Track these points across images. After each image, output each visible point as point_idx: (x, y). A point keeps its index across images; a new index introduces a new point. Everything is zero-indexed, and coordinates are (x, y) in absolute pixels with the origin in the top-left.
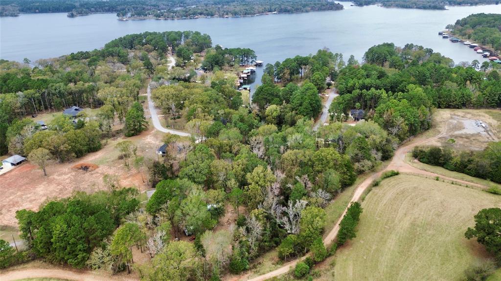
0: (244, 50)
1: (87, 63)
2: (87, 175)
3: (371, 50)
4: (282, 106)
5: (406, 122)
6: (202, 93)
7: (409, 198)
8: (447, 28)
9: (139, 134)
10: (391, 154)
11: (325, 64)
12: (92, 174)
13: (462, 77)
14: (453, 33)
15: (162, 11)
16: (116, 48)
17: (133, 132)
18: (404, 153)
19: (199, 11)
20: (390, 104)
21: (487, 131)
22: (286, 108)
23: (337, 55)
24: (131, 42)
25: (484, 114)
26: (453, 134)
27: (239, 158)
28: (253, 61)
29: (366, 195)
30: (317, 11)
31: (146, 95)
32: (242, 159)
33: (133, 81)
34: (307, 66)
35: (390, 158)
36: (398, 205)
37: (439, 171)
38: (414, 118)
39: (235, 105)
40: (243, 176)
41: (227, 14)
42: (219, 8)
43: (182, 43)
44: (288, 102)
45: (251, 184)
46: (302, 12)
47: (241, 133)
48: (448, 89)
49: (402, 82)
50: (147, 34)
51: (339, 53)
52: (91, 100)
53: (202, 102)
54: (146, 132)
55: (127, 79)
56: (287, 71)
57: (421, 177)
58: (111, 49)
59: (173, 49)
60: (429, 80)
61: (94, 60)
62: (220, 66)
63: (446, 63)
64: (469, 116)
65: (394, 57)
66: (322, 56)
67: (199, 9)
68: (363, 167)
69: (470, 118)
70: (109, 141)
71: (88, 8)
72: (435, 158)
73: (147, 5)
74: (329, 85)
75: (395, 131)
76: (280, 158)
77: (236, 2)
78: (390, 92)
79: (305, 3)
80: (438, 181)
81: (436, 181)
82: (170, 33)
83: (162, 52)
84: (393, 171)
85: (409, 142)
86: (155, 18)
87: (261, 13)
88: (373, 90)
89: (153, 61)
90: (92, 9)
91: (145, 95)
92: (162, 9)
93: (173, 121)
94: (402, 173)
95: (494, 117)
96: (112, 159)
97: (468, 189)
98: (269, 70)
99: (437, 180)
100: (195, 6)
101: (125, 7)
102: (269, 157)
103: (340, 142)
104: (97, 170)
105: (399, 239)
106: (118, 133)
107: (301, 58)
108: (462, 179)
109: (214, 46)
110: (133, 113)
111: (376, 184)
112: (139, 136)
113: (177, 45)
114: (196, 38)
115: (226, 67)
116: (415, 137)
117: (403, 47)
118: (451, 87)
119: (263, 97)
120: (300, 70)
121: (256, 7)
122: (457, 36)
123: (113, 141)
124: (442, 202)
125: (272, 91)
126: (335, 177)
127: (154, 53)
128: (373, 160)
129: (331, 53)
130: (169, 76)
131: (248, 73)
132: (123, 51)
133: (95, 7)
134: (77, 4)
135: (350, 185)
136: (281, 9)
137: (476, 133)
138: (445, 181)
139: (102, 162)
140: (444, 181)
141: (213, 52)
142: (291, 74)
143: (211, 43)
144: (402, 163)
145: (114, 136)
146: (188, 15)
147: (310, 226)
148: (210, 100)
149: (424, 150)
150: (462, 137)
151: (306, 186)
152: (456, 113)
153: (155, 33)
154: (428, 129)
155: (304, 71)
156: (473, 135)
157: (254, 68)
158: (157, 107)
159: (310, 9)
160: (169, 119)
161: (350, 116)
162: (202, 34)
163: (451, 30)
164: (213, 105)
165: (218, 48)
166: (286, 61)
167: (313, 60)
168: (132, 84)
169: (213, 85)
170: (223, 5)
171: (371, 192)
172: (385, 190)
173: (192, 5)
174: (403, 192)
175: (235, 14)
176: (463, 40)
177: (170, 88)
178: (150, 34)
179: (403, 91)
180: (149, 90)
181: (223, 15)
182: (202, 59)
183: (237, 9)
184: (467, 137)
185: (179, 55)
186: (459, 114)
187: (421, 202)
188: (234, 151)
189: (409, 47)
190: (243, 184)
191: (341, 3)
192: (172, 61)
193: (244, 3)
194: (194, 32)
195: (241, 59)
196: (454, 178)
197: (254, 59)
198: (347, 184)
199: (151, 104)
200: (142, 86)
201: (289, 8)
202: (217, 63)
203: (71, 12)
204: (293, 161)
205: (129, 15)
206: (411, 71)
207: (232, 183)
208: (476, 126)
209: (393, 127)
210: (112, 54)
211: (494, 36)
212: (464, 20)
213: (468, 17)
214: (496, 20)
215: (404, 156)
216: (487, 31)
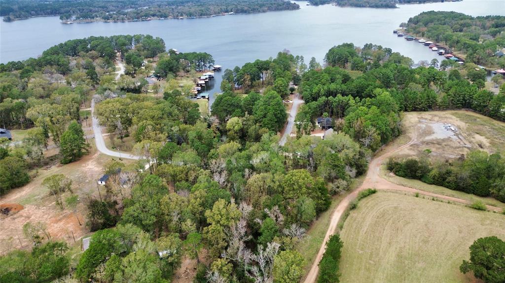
0: (200, 54)
1: (19, 75)
2: (8, 219)
3: (332, 51)
4: (244, 118)
5: (378, 132)
6: (153, 105)
7: (391, 221)
8: (400, 26)
9: (79, 160)
10: (366, 168)
11: (287, 68)
12: (14, 219)
13: (425, 78)
14: (407, 31)
15: (111, 13)
16: (55, 56)
17: (71, 158)
18: (378, 165)
19: (152, 13)
21: (457, 135)
22: (249, 120)
23: (298, 57)
24: (74, 48)
25: (451, 116)
26: (424, 140)
27: (197, 189)
28: (211, 66)
29: (344, 221)
30: (273, 11)
31: (90, 109)
32: (200, 190)
33: (72, 95)
34: (268, 71)
35: (365, 173)
36: (380, 232)
37: (417, 186)
38: (385, 126)
39: (191, 120)
40: (202, 213)
41: (182, 15)
42: (173, 9)
43: (133, 47)
44: (250, 113)
45: (210, 224)
46: (259, 11)
47: (199, 154)
48: (413, 91)
49: (368, 86)
50: (92, 39)
51: (300, 56)
52: (21, 120)
53: (153, 117)
54: (87, 157)
55: (66, 92)
56: (247, 77)
57: (400, 194)
58: (48, 57)
59: (122, 56)
60: (394, 82)
61: (28, 71)
62: (174, 72)
63: (406, 62)
64: (436, 119)
65: (355, 58)
66: (283, 60)
67: (151, 10)
68: (338, 187)
69: (438, 121)
70: (40, 171)
71: (28, 12)
72: (412, 171)
73: (95, 7)
74: (292, 90)
75: (367, 141)
76: (245, 183)
77: (191, 3)
78: (357, 98)
79: (262, 3)
80: (418, 198)
81: (416, 198)
82: (118, 38)
83: (110, 59)
84: (369, 189)
85: (381, 152)
86: (104, 20)
87: (218, 13)
88: (339, 96)
89: (98, 70)
90: (33, 12)
91: (88, 109)
92: (112, 11)
93: (120, 140)
94: (380, 190)
95: (461, 118)
96: (42, 195)
97: (451, 205)
98: (228, 76)
99: (417, 196)
100: (147, 7)
101: (69, 9)
102: (232, 184)
103: (311, 159)
104: (21, 212)
105: (387, 277)
106: (52, 160)
107: (262, 62)
108: (443, 194)
109: (167, 50)
110: (69, 136)
111: (353, 207)
112: (78, 162)
113: (127, 51)
114: (148, 42)
115: (182, 73)
116: (387, 145)
117: (362, 47)
118: (416, 88)
119: (223, 109)
120: (261, 75)
121: (212, 8)
122: (411, 34)
123: (45, 171)
124: (426, 225)
125: (233, 101)
126: (308, 204)
127: (99, 61)
128: (348, 177)
129: (291, 55)
130: (116, 87)
131: (206, 79)
132: (63, 59)
133: (36, 9)
134: (15, 7)
135: (326, 210)
136: (238, 10)
137: (446, 137)
138: (426, 197)
139: (28, 200)
140: (424, 198)
141: (167, 57)
142: (252, 79)
143: (164, 47)
144: (377, 177)
145: (46, 164)
146: (139, 17)
147: (286, 277)
148: (163, 115)
149: (399, 162)
150: (433, 143)
151: (277, 220)
152: (423, 117)
153: (102, 38)
154: (398, 136)
155: (265, 76)
156: (444, 140)
157: (212, 74)
158: (102, 124)
159: (266, 9)
160: (115, 139)
161: (317, 124)
162: (154, 38)
163: (405, 28)
164: (166, 121)
165: (172, 52)
166: (245, 66)
167: (274, 64)
168: (71, 100)
169: (167, 96)
170: (178, 6)
171: (349, 217)
172: (363, 213)
173: (144, 6)
174: (383, 214)
175: (190, 15)
176: (418, 38)
177: (116, 101)
178: (96, 39)
179: (371, 97)
180: (93, 104)
181: (177, 16)
182: (154, 65)
183: (192, 10)
184: (439, 143)
185: (128, 61)
186: (426, 117)
187: (404, 226)
188: (191, 179)
189: (368, 47)
190: (202, 223)
191: (297, 3)
192: (121, 68)
193: (199, 4)
194: (145, 36)
195: (197, 64)
196: (433, 192)
197: (212, 64)
198: (322, 209)
199: (95, 120)
200: (85, 97)
201: (246, 8)
202: (171, 70)
203: (7, 16)
204: (260, 187)
205: (74, 17)
206: (375, 73)
207: (189, 225)
208: (446, 130)
209: (365, 137)
210: (50, 63)
211: (447, 33)
212: (416, 17)
213: (419, 15)
214: (446, 17)
215: (378, 169)
216: (440, 28)
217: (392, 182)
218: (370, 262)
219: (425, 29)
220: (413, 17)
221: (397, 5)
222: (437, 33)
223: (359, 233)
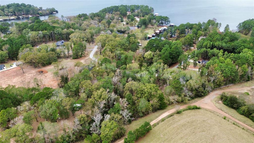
17: (76, 57)
18: (216, 94)
29: (167, 118)
57: (215, 114)
61: (86, 18)
68: (173, 99)
81: (223, 120)
94: (203, 108)
99: (225, 119)
111: (178, 113)
116: (234, 85)
130: (115, 29)
132: (102, 14)
138: (230, 120)
140: (228, 121)
144: (209, 101)
145: (68, 58)
154: (248, 81)
171: (171, 117)
172: (181, 118)
196: (238, 120)
215: (215, 96)
217: (216, 107)
223: (170, 126)
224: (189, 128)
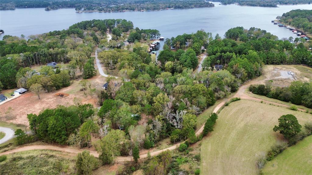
0: (153, 30)
2: (63, 99)
3: (229, 31)
4: (174, 62)
5: (246, 71)
6: (128, 54)
7: (245, 112)
9: (91, 78)
10: (237, 88)
11: (201, 38)
12: (66, 99)
13: (281, 46)
14: (280, 21)
15: (103, 7)
16: (76, 29)
17: (88, 76)
18: (245, 88)
19: (126, 7)
20: (237, 61)
21: (294, 77)
22: (177, 63)
23: (208, 33)
24: (85, 25)
25: (293, 68)
26: (274, 79)
27: (149, 89)
28: (158, 37)
29: (221, 110)
30: (198, 8)
31: (95, 56)
32: (151, 90)
34: (190, 40)
35: (236, 91)
36: (238, 116)
37: (264, 98)
38: (251, 69)
39: (147, 62)
40: (152, 99)
41: (143, 9)
42: (138, 6)
43: (116, 26)
44: (178, 60)
45: (155, 103)
46: (189, 8)
47: (151, 76)
48: (272, 53)
49: (245, 49)
50: (94, 21)
51: (210, 33)
52: (63, 59)
53: (128, 59)
54: (95, 77)
55: (83, 46)
56: (178, 43)
57: (253, 101)
58: (73, 30)
59: (110, 30)
60: (262, 48)
61: (64, 36)
62: (138, 40)
63: (274, 39)
64: (284, 69)
65: (242, 35)
66: (200, 34)
67: (125, 6)
68: (220, 95)
69: (284, 70)
70: (74, 81)
71: (58, 5)
72: (261, 91)
73: (94, 4)
74: (203, 51)
75: (239, 76)
76: (172, 90)
77: (148, 2)
78: (238, 54)
79: (191, 3)
80: (262, 104)
82: (108, 20)
83: (104, 31)
84: (237, 98)
85: (248, 83)
86: (99, 11)
87: (164, 9)
88: (228, 53)
89: (98, 37)
90: (60, 6)
91: (94, 56)
92: (103, 6)
93: (111, 70)
94: (242, 99)
95: (299, 69)
96: (77, 91)
98: (168, 42)
99: (262, 103)
100: (123, 4)
101: (80, 5)
102: (166, 90)
103: (207, 81)
104: (68, 97)
106: (79, 77)
107: (187, 35)
108: (276, 102)
109: (135, 28)
110: (88, 65)
111: (227, 105)
113: (113, 28)
114: (124, 23)
115: (142, 40)
116: (252, 80)
117: (249, 29)
118: (275, 52)
119: (163, 58)
120: (186, 42)
121: (161, 5)
122: (282, 23)
123: (77, 81)
125: (169, 54)
126: (203, 100)
127: (99, 32)
128: (225, 91)
129: (205, 32)
130: (108, 45)
131: (155, 44)
132: (80, 31)
133: (62, 4)
134: (51, 3)
135: (212, 105)
136: (176, 7)
137: (287, 78)
139: (71, 92)
140: (265, 104)
141: (134, 32)
142: (181, 44)
143: (133, 27)
144: (243, 94)
145: (77, 79)
146: (119, 9)
147: (188, 124)
148: (133, 59)
149: (255, 86)
150: (279, 80)
151: (186, 104)
152: (277, 67)
153: (99, 20)
154: (259, 76)
155: (188, 43)
156: (285, 79)
157: (159, 41)
158: (101, 63)
159: (194, 6)
160: (109, 70)
161: (215, 68)
162: (128, 21)
163: (279, 19)
164: (135, 61)
165: (137, 29)
166: (177, 37)
167: (194, 36)
168: (87, 49)
169: (135, 50)
170: (141, 4)
171: (224, 109)
173: (121, 4)
174: (242, 109)
175: (148, 9)
176: (286, 25)
177: (109, 52)
178: (96, 21)
179: (245, 54)
180: (96, 53)
181: (140, 9)
182: (128, 36)
183: (149, 6)
184: (282, 80)
185: (114, 33)
186: (279, 67)
187: (251, 114)
188: (147, 86)
189: (252, 29)
190: (151, 102)
191: (213, 3)
192: (110, 37)
193: (153, 3)
194: (123, 20)
195: (151, 36)
196: (271, 102)
197: (159, 36)
198: (210, 104)
199: (97, 61)
200: (92, 51)
201: (181, 6)
202: (136, 38)
203: (47, 8)
204: (180, 91)
205: (83, 9)
206: (252, 43)
207: (145, 102)
208: (288, 75)
209: (238, 73)
210: (73, 33)
211: (305, 23)
212: (288, 13)
213: (290, 12)
214: (306, 13)
215: (244, 90)
216: (300, 20)
217: (250, 96)
218: (231, 126)
219: (291, 20)
220: (286, 13)
221: (278, 6)
222: (298, 23)
223: (227, 115)
224: (242, 113)
